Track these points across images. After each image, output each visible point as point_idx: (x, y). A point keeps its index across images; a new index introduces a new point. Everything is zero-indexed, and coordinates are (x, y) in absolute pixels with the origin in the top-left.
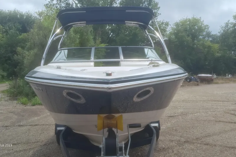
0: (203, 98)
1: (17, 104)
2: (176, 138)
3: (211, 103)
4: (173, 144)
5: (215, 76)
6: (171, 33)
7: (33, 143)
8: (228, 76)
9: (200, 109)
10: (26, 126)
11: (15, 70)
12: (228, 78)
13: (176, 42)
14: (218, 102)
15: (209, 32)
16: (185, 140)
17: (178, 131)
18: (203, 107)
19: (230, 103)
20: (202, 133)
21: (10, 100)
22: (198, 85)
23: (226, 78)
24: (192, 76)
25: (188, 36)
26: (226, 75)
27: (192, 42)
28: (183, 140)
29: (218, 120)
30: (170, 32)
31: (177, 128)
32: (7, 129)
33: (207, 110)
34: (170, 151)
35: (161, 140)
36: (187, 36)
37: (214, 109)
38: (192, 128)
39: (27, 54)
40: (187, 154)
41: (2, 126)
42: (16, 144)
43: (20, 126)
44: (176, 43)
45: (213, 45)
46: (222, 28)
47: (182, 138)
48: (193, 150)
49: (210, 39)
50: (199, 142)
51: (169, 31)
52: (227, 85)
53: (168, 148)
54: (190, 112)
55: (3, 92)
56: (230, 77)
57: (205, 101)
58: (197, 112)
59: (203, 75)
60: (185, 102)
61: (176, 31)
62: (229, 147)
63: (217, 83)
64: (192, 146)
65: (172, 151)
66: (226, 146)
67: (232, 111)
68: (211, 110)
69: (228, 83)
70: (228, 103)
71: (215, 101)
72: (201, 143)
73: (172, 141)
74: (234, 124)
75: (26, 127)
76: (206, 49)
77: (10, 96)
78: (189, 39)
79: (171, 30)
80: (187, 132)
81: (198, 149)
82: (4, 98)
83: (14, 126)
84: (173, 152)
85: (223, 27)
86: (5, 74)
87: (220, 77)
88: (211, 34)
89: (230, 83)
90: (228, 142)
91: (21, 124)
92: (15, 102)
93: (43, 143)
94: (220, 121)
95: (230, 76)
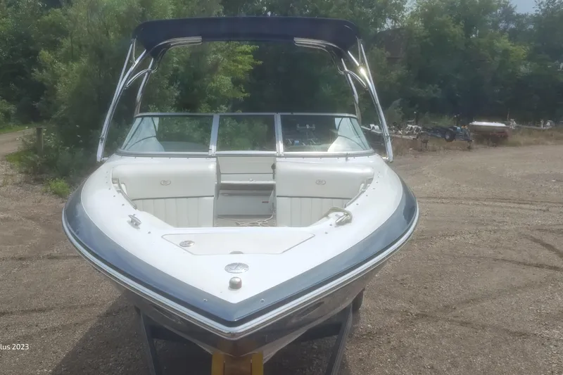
0: (475, 189)
1: (43, 194)
2: (400, 304)
3: (491, 206)
4: (392, 320)
5: (513, 124)
6: (413, 15)
7: (82, 307)
8: (545, 123)
9: (463, 223)
10: (67, 258)
11: (37, 105)
12: (544, 130)
13: (425, 37)
14: (509, 205)
15: (510, 7)
16: (419, 312)
17: (406, 284)
18: (472, 218)
19: (536, 208)
20: (459, 293)
21: (26, 182)
22: (469, 148)
23: (539, 130)
24: (457, 125)
25: (457, 22)
26: (540, 123)
27: (464, 38)
28: (414, 310)
29: (500, 257)
30: (412, 13)
31: (405, 276)
32: (22, 266)
33: (480, 228)
34: (384, 338)
35: (367, 310)
36: (453, 22)
37: (495, 223)
38: (439, 278)
39: (64, 71)
40: (417, 349)
41: (12, 258)
42: (44, 311)
43: (51, 258)
44: (425, 41)
45: (514, 48)
46: (539, 5)
47: (413, 307)
48: (432, 337)
49: (512, 26)
50: (450, 316)
51: (410, 11)
52: (537, 151)
53: (380, 332)
54: (440, 233)
55: (9, 158)
56: (548, 128)
57: (478, 200)
58: (456, 234)
59: (484, 124)
60: (432, 200)
61: (427, 10)
62: (514, 334)
63: (516, 145)
64: (432, 329)
65: (386, 342)
66: (508, 331)
67: (537, 232)
68: (489, 227)
69: (543, 144)
70: (532, 207)
71: (503, 200)
72: (453, 321)
73: (389, 312)
74: (534, 268)
75: (65, 261)
76: (497, 59)
77: (26, 172)
78: (457, 30)
79: (415, 8)
80: (426, 288)
81: (443, 337)
82: (12, 175)
83: (39, 258)
84: (389, 342)
85: (542, 3)
86: (12, 108)
87: (525, 126)
88: (515, 14)
89: (547, 144)
90: (513, 320)
91: (56, 252)
92: (39, 187)
93: (104, 310)
94: (504, 260)
95: (548, 124)
